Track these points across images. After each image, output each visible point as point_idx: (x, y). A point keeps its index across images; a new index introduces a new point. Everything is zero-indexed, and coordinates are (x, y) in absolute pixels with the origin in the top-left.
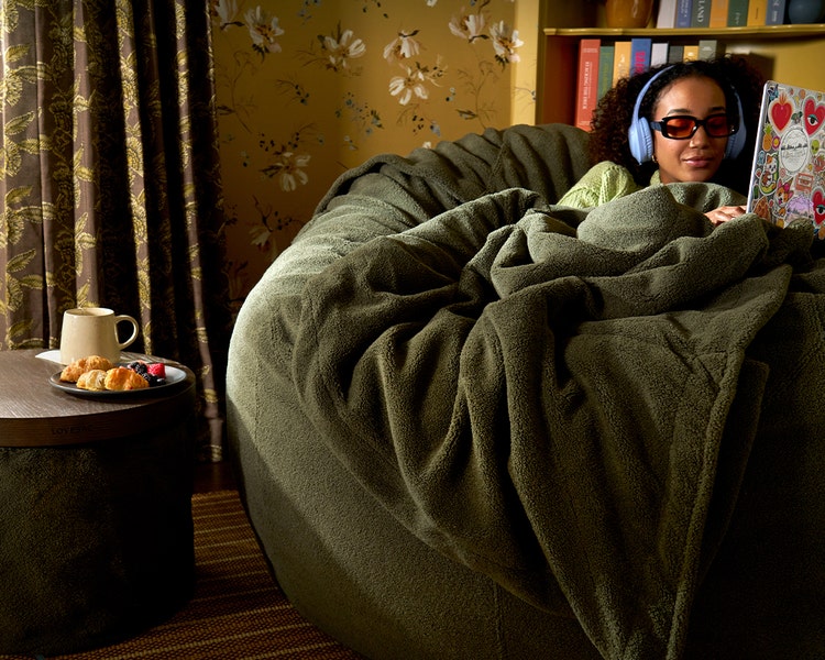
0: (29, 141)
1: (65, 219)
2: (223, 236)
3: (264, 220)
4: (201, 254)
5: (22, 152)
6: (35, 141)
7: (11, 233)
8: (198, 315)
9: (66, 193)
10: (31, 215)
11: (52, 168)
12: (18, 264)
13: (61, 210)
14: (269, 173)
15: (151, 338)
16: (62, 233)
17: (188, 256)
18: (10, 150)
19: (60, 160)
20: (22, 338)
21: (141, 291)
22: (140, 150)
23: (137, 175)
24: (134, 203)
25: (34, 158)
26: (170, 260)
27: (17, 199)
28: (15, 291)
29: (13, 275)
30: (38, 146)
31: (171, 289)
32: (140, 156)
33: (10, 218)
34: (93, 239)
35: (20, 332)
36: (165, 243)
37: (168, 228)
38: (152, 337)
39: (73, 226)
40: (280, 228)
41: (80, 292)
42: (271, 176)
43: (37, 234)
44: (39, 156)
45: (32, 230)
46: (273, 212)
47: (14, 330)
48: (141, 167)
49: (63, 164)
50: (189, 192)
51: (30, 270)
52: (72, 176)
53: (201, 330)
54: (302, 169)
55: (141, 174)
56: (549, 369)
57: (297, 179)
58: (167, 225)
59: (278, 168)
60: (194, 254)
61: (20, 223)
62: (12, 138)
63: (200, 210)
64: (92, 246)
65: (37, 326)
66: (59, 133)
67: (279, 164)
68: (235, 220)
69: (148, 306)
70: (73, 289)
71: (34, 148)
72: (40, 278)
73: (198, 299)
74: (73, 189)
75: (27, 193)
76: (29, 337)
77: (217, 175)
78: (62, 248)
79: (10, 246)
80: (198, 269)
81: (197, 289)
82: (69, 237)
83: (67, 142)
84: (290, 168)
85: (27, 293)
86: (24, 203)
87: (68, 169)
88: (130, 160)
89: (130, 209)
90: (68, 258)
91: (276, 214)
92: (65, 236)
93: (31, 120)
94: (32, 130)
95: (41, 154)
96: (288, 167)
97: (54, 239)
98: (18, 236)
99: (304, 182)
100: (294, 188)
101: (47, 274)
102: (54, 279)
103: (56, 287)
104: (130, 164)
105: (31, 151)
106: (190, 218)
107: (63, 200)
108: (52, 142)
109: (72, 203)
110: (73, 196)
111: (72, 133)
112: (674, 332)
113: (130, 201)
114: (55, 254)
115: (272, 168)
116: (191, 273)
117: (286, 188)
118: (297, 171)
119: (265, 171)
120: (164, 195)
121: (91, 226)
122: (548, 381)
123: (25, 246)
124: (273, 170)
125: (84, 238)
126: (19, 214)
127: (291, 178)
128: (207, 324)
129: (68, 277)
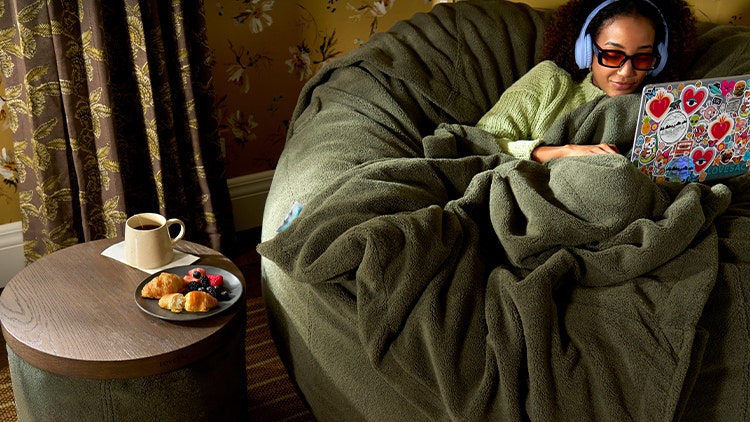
0: (41, 26)
1: (81, 90)
2: (212, 87)
3: (238, 59)
4: (197, 108)
5: (36, 36)
6: (47, 26)
7: (34, 107)
8: (197, 157)
9: (78, 67)
10: (50, 89)
11: (65, 48)
12: (43, 131)
13: (75, 83)
14: (241, 19)
15: (162, 183)
16: (79, 103)
17: (185, 109)
18: (25, 36)
19: (70, 39)
20: (54, 190)
21: (150, 145)
22: (141, 28)
23: (140, 49)
24: (139, 73)
25: (48, 41)
26: (171, 115)
27: (37, 78)
28: (44, 154)
29: (40, 141)
30: (51, 30)
31: (174, 139)
32: (142, 33)
33: (32, 94)
34: (108, 110)
35: (51, 187)
36: (165, 102)
37: (168, 90)
38: (163, 181)
39: (87, 96)
40: (251, 64)
41: (100, 151)
42: (242, 21)
43: (57, 105)
44: (52, 39)
45: (52, 102)
46: (245, 52)
47: (45, 185)
48: (143, 43)
49: (72, 43)
50: (183, 56)
51: (54, 135)
52: (82, 52)
53: (200, 168)
54: (268, 13)
55: (144, 49)
56: (556, 338)
57: (264, 22)
58: (167, 87)
59: (248, 14)
60: (191, 108)
61: (42, 98)
62: (26, 25)
63: (192, 70)
64: (108, 115)
65: (64, 179)
66: (67, 15)
67: (249, 11)
68: (214, 62)
69: (158, 158)
70: (93, 149)
71: (47, 32)
72: (64, 141)
73: (196, 144)
74: (84, 64)
75: (45, 71)
76: (59, 189)
77: (204, 37)
78: (80, 116)
79: (35, 118)
80: (195, 120)
81: (195, 137)
82: (84, 104)
83: (74, 22)
84: (257, 14)
85: (53, 154)
86: (43, 80)
87: (77, 47)
88: (132, 35)
89: (135, 77)
90: (86, 122)
91: (248, 53)
92: (82, 105)
93: (40, 7)
94: (43, 16)
95: (54, 37)
96: (255, 13)
97: (73, 111)
98: (41, 109)
99: (269, 24)
100: (261, 30)
101: (71, 140)
102: (78, 144)
103: (80, 151)
104: (132, 39)
105: (44, 34)
106: (186, 79)
107: (76, 75)
108: (62, 27)
109: (85, 76)
110: (85, 70)
111: (78, 15)
112: (644, 308)
113: (135, 71)
114: (76, 122)
115: (243, 14)
116: (189, 123)
117: (255, 31)
118: (264, 15)
119: (237, 18)
120: (163, 62)
121: (106, 98)
122: (556, 349)
123: (47, 116)
124: (244, 16)
125: (99, 107)
126: (40, 90)
127: (258, 22)
128: (204, 163)
129: (88, 139)
